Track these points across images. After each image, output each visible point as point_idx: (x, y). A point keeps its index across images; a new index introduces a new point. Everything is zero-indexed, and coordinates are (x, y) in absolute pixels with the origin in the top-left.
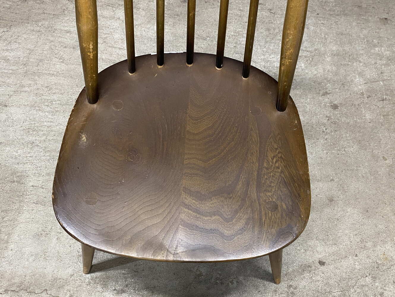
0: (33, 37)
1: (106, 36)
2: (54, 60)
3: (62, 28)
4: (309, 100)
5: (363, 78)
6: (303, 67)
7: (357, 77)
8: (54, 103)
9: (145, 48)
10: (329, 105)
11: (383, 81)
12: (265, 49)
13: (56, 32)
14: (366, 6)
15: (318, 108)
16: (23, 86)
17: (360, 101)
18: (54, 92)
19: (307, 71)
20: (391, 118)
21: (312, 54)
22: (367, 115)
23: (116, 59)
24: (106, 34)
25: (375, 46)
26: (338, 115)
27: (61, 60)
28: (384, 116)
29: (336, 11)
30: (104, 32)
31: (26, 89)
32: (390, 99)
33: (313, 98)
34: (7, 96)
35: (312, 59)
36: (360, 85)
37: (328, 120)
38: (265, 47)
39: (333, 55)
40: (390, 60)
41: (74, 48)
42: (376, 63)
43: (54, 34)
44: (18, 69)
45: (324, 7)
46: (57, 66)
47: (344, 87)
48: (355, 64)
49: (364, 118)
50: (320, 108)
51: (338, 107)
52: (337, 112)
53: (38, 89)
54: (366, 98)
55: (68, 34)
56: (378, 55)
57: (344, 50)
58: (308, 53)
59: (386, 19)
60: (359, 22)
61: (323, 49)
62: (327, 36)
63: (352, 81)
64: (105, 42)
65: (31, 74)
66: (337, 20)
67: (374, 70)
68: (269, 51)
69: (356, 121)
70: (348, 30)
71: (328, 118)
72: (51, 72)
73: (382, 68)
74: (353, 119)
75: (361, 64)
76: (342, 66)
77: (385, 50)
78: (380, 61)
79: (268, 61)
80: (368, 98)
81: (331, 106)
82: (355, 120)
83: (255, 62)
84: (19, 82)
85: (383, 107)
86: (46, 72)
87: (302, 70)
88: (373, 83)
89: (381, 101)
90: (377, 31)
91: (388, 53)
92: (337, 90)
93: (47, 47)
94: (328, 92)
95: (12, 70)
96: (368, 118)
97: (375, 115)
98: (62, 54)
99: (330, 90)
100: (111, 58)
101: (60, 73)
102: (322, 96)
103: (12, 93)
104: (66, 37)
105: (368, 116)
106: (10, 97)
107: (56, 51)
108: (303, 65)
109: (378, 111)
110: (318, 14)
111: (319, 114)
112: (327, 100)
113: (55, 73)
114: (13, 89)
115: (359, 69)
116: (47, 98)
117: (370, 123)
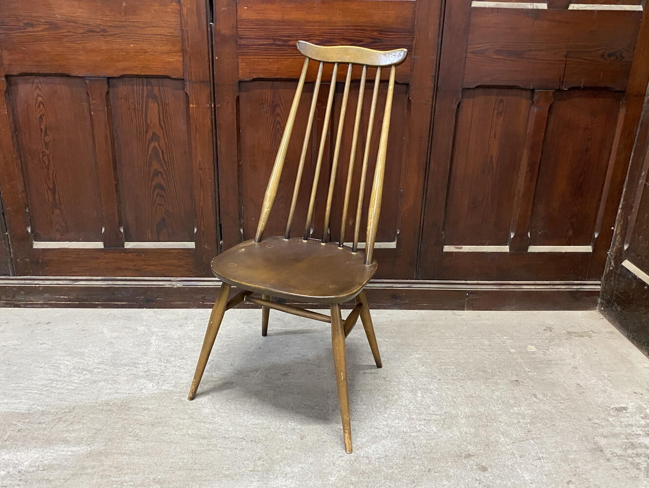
0: (101, 416)
1: (192, 411)
2: (127, 438)
3: (139, 406)
4: (450, 463)
5: (508, 437)
6: (435, 431)
7: (501, 437)
8: (125, 484)
9: (242, 421)
10: (475, 467)
11: (533, 439)
12: (386, 415)
13: (131, 410)
14: (491, 371)
15: (464, 472)
16: (84, 468)
17: (512, 461)
18: (126, 472)
19: (440, 434)
20: (556, 478)
21: (442, 417)
22: (525, 476)
23: (205, 434)
24: (192, 409)
25: (512, 406)
26: (491, 478)
27: (136, 438)
28: (546, 475)
29: (459, 376)
30: (190, 408)
31: (89, 471)
32: (547, 458)
33: (455, 461)
34: (63, 481)
35: (444, 422)
36: (508, 445)
37: (479, 483)
38: (386, 413)
39: (467, 417)
40: (534, 418)
41: (152, 425)
42: (519, 422)
43: (128, 412)
44: (79, 450)
45: (445, 373)
46: (131, 444)
47: (489, 448)
48: (495, 424)
49: (522, 478)
50: (466, 471)
51: (488, 469)
52: (488, 475)
53: (104, 470)
54: (519, 458)
55: (146, 412)
56: (518, 414)
57: (478, 412)
58: (437, 416)
59: (517, 381)
60: (487, 385)
61: (454, 412)
62: (455, 400)
63: (497, 441)
64: (192, 417)
65: (97, 454)
66: (463, 384)
67: (519, 429)
68: (391, 416)
69: (514, 483)
70: (477, 393)
71: (478, 482)
72: (123, 451)
73: (527, 427)
74: (510, 480)
75: (503, 424)
76: (481, 427)
77: (525, 410)
78: (523, 420)
79: (393, 426)
80: (520, 457)
81: (479, 468)
82: (512, 481)
83: (377, 428)
84: (79, 464)
85: (542, 466)
86: (116, 451)
87: (435, 433)
88: (522, 442)
89: (538, 460)
90: (511, 392)
91: (529, 411)
92: (482, 451)
93: (119, 426)
94: (472, 454)
95: (71, 451)
96: (527, 478)
97: (536, 475)
98: (137, 432)
99: (472, 452)
100: (199, 433)
101: (135, 451)
102: (465, 458)
103: (68, 477)
104: (143, 414)
105: (527, 476)
106: (66, 482)
107: (130, 430)
108: (434, 428)
109: (538, 471)
110: (440, 380)
111: (466, 478)
112: (472, 462)
113: (128, 452)
114: (71, 472)
115: (502, 429)
116: (116, 479)
117: (532, 483)
